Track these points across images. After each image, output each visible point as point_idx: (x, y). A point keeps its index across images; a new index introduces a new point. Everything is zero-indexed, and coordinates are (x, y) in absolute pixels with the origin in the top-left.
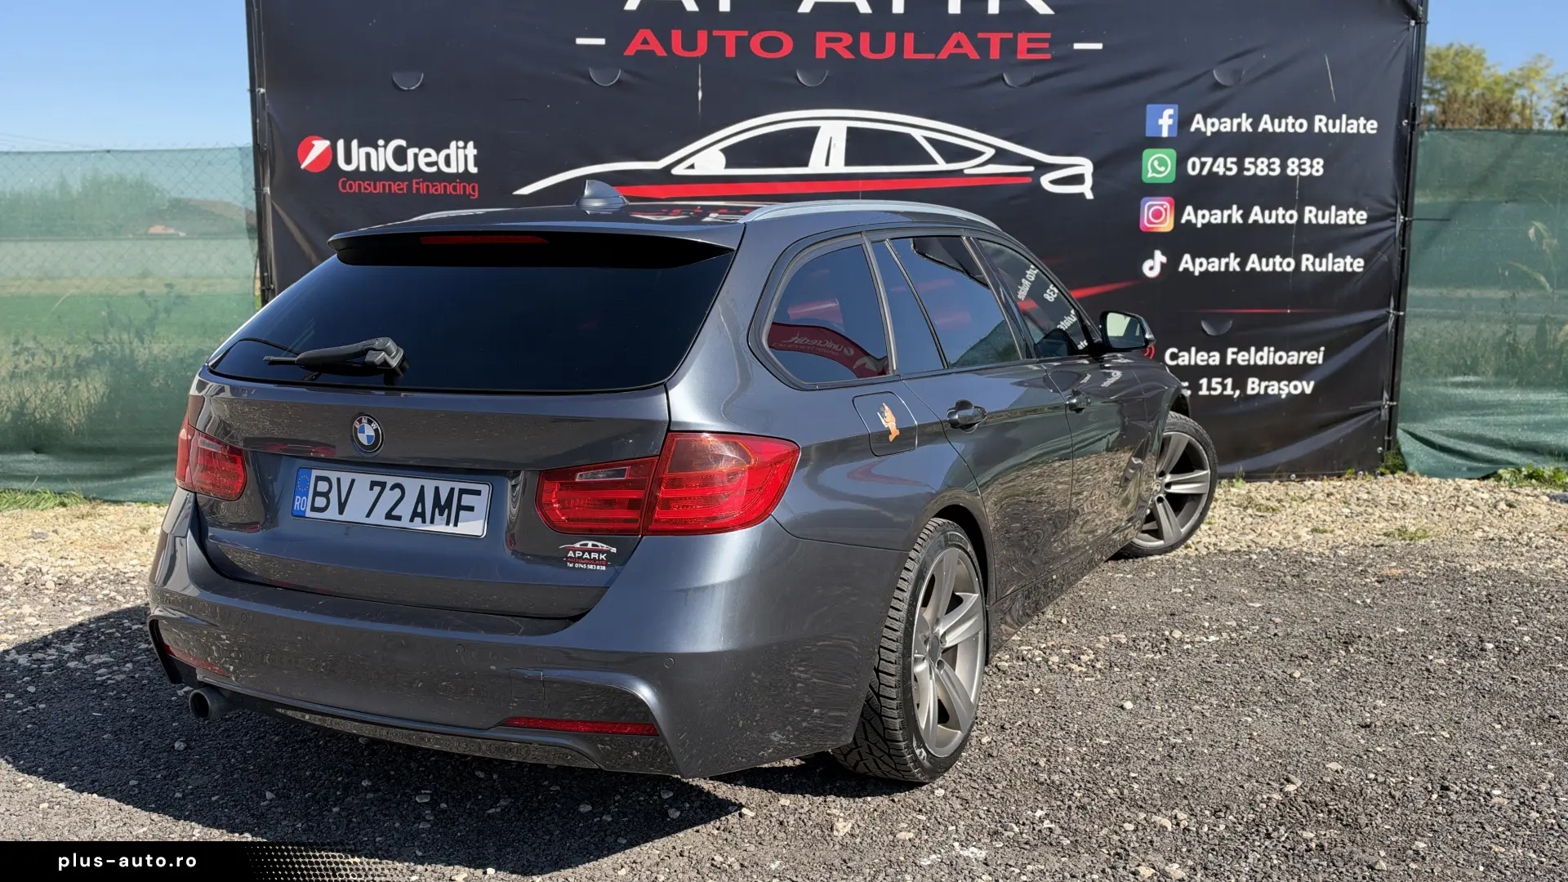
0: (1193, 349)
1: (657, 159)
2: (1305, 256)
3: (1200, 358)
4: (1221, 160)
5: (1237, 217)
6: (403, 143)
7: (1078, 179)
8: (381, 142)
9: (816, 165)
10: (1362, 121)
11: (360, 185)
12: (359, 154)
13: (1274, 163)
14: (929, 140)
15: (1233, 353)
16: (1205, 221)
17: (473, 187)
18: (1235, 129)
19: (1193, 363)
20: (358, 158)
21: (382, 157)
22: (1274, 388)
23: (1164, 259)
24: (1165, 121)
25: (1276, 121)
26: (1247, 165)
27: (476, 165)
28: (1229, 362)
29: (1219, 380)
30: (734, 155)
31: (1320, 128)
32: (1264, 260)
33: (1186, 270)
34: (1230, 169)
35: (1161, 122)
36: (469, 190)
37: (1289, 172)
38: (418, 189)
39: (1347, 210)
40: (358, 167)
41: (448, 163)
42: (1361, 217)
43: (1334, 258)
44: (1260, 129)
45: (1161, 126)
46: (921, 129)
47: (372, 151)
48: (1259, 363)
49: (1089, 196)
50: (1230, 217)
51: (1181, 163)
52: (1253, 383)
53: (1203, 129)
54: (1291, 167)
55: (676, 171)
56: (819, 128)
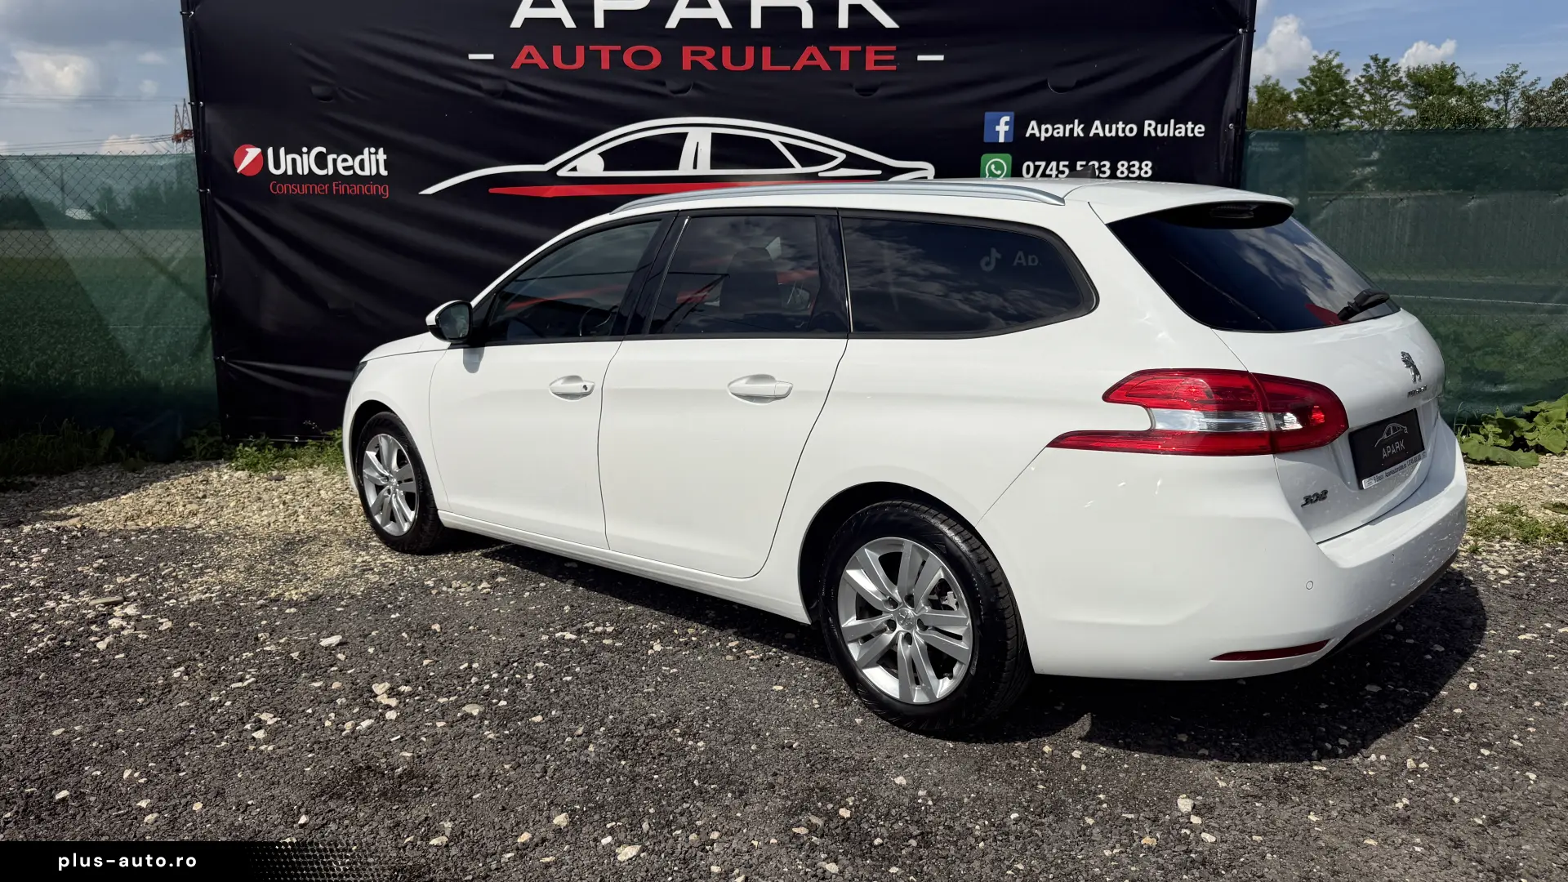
1: (543, 162)
4: (1054, 164)
6: (324, 150)
8: (305, 150)
9: (685, 168)
10: (1190, 125)
11: (288, 187)
12: (286, 160)
13: (1104, 166)
14: (785, 144)
17: (385, 191)
18: (1067, 135)
20: (286, 163)
21: (306, 163)
24: (1003, 128)
25: (1107, 126)
26: (1079, 168)
27: (385, 169)
30: (612, 159)
31: (1149, 132)
34: (1063, 172)
35: (997, 128)
36: (381, 190)
37: (1118, 174)
38: (337, 190)
40: (286, 170)
41: (362, 168)
44: (1091, 135)
45: (998, 132)
46: (778, 135)
47: (297, 157)
51: (1016, 166)
53: (1038, 135)
54: (1121, 169)
55: (562, 173)
56: (687, 134)
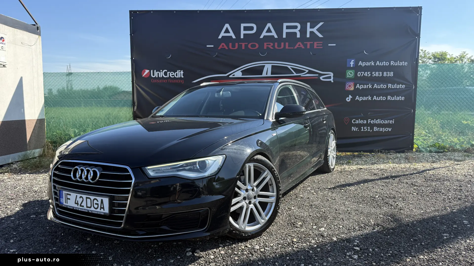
0: (359, 120)
1: (226, 74)
2: (388, 96)
3: (361, 122)
4: (366, 73)
5: (370, 87)
6: (166, 71)
7: (330, 78)
8: (161, 71)
10: (403, 62)
11: (156, 80)
12: (156, 74)
13: (380, 73)
14: (292, 68)
15: (370, 121)
16: (362, 88)
17: (183, 82)
18: (370, 65)
19: (359, 123)
21: (162, 74)
22: (381, 130)
23: (352, 97)
24: (352, 63)
25: (381, 63)
26: (373, 74)
27: (183, 76)
28: (369, 123)
29: (366, 127)
30: (244, 72)
31: (392, 64)
32: (378, 97)
33: (357, 100)
34: (369, 75)
35: (351, 63)
36: (181, 81)
37: (384, 75)
38: (170, 81)
39: (400, 85)
40: (156, 76)
41: (177, 76)
42: (404, 86)
43: (396, 97)
44: (376, 65)
46: (290, 65)
47: (159, 73)
48: (376, 123)
49: (332, 81)
50: (368, 87)
51: (356, 74)
52: (375, 128)
53: (362, 65)
54: (385, 74)
55: (230, 76)
56: (265, 66)
